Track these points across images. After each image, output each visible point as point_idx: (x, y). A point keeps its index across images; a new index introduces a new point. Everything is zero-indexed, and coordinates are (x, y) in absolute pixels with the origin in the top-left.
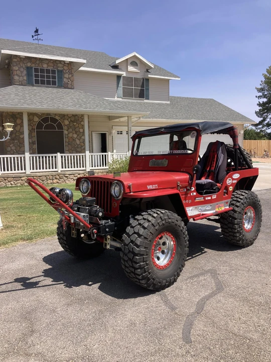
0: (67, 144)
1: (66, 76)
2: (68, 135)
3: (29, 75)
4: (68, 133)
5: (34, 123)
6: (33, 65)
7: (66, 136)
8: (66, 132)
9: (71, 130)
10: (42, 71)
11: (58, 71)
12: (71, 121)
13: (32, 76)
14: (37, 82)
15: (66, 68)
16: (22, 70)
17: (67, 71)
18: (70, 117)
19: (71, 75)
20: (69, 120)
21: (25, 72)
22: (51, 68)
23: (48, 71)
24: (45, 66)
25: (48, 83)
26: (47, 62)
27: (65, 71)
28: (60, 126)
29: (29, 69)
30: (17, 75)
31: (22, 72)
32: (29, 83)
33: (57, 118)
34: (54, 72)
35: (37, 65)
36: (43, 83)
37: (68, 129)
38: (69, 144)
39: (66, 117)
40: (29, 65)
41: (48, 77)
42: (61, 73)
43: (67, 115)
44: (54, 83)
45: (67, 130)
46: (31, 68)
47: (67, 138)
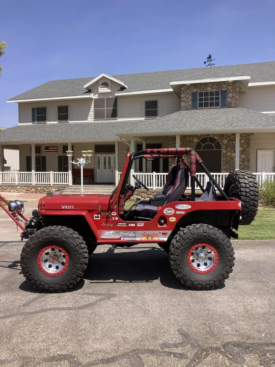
0: (225, 163)
1: (230, 95)
2: (225, 154)
3: (194, 100)
4: (227, 152)
5: (194, 144)
6: (198, 90)
7: (224, 155)
8: (224, 151)
9: (229, 149)
10: (206, 94)
11: (222, 92)
12: (230, 140)
13: (197, 100)
14: (201, 105)
15: (230, 88)
16: (188, 96)
17: (231, 91)
18: (229, 136)
19: (235, 94)
20: (228, 139)
21: (191, 98)
22: (214, 90)
23: (212, 94)
24: (209, 89)
25: (212, 105)
26: (212, 85)
27: (228, 91)
28: (218, 146)
29: (194, 94)
30: (184, 101)
31: (188, 98)
32: (194, 107)
33: (216, 137)
34: (217, 93)
35: (201, 90)
36: (206, 105)
37: (227, 148)
38: (226, 163)
39: (225, 136)
40: (194, 90)
41: (212, 99)
42: (225, 93)
43: (227, 135)
44: (217, 104)
45: (225, 150)
46: (197, 93)
47: (225, 157)
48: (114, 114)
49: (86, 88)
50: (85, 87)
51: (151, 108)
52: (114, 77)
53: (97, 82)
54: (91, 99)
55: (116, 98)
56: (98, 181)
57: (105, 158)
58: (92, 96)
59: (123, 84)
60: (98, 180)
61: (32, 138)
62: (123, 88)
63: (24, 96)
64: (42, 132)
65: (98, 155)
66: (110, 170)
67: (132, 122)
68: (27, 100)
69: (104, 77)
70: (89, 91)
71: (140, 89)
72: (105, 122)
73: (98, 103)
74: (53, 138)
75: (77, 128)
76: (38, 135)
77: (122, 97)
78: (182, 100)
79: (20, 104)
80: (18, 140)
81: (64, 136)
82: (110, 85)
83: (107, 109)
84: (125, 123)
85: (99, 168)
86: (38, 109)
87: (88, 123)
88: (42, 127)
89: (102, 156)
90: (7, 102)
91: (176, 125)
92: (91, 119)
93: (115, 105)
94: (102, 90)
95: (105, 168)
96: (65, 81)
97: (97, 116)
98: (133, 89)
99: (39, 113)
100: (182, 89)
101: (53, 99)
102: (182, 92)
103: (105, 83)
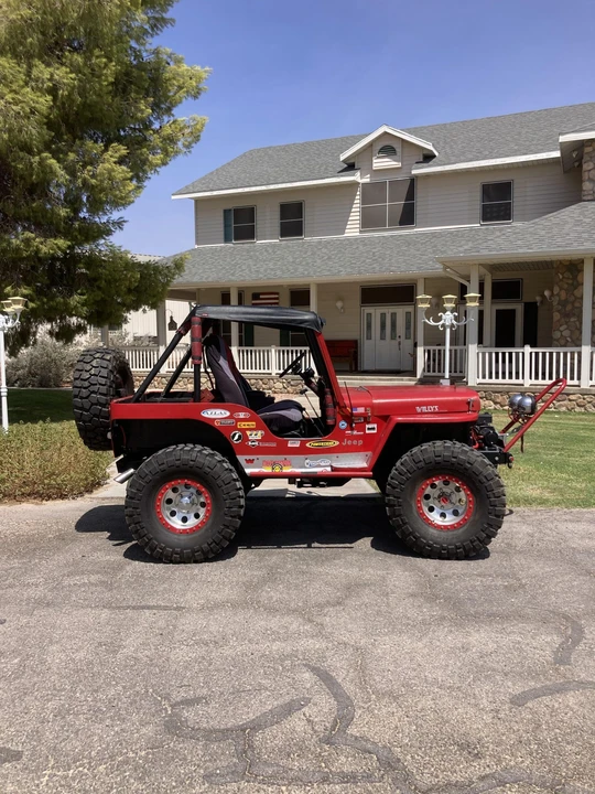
48: (407, 218)
49: (344, 161)
50: (342, 158)
51: (497, 199)
52: (410, 131)
53: (371, 145)
54: (354, 185)
55: (413, 181)
56: (366, 367)
57: (383, 316)
58: (357, 177)
59: (430, 147)
60: (366, 364)
61: (233, 275)
62: (428, 157)
63: (206, 183)
64: (251, 262)
65: (369, 310)
66: (395, 343)
67: (451, 233)
68: (215, 193)
69: (386, 133)
70: (350, 167)
71: (470, 156)
72: (386, 234)
73: (371, 192)
74: (278, 273)
75: (324, 250)
76: (244, 267)
77: (427, 176)
78: (585, 176)
79: (198, 201)
80: (204, 280)
81: (301, 269)
82: (398, 150)
83: (392, 205)
84: (434, 234)
85: (369, 338)
86: (237, 211)
87: (348, 239)
88: (248, 251)
89: (376, 312)
90: (173, 197)
91: (585, 235)
92: (353, 229)
93: (411, 195)
94: (381, 163)
95: (383, 337)
96: (285, 149)
97: (368, 222)
98: (453, 158)
99: (239, 221)
100: (588, 150)
101: (272, 187)
102: (586, 158)
103: (387, 147)
